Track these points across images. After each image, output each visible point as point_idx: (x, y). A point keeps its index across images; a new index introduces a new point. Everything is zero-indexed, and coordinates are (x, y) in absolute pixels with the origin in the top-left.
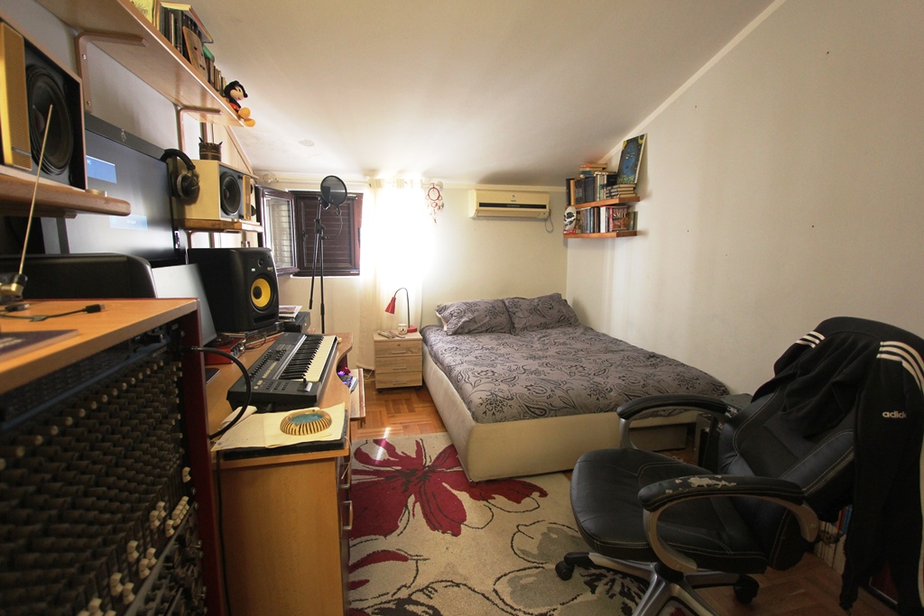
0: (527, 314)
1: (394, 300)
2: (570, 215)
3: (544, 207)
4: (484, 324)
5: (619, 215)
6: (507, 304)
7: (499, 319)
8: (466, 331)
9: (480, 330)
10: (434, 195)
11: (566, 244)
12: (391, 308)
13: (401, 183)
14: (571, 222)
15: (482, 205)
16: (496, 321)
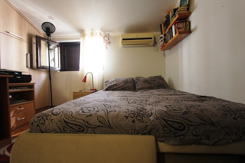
0: (142, 82)
1: (86, 77)
2: (161, 38)
3: (151, 38)
4: (121, 86)
5: (181, 26)
6: (134, 79)
7: (128, 84)
8: (112, 89)
9: (119, 89)
10: (106, 39)
11: (164, 55)
12: (85, 80)
13: (92, 34)
14: (162, 41)
15: (123, 39)
16: (126, 85)
